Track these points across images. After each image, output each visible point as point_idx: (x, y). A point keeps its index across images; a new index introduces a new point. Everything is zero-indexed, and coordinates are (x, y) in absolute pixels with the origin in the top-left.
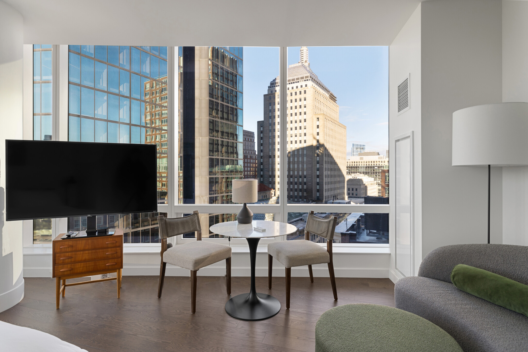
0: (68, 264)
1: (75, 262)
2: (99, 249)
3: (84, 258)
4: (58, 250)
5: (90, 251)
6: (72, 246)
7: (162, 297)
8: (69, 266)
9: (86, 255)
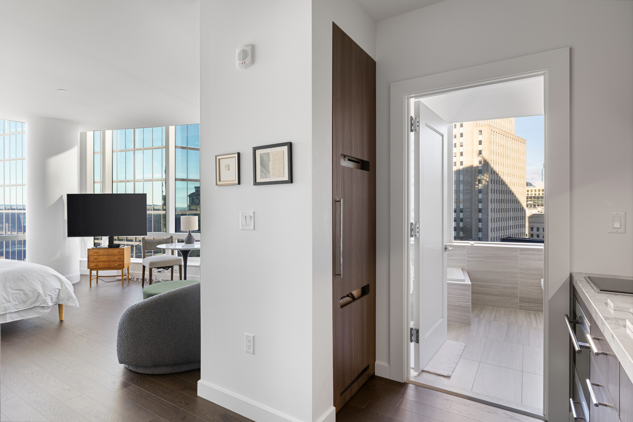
0: (95, 262)
1: (99, 262)
2: (112, 255)
3: (103, 260)
4: (90, 254)
5: (106, 256)
6: (97, 253)
7: (144, 287)
8: (96, 263)
9: (104, 258)
